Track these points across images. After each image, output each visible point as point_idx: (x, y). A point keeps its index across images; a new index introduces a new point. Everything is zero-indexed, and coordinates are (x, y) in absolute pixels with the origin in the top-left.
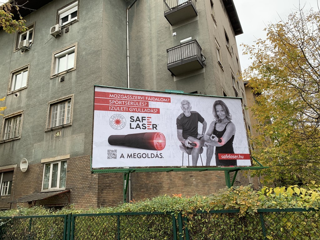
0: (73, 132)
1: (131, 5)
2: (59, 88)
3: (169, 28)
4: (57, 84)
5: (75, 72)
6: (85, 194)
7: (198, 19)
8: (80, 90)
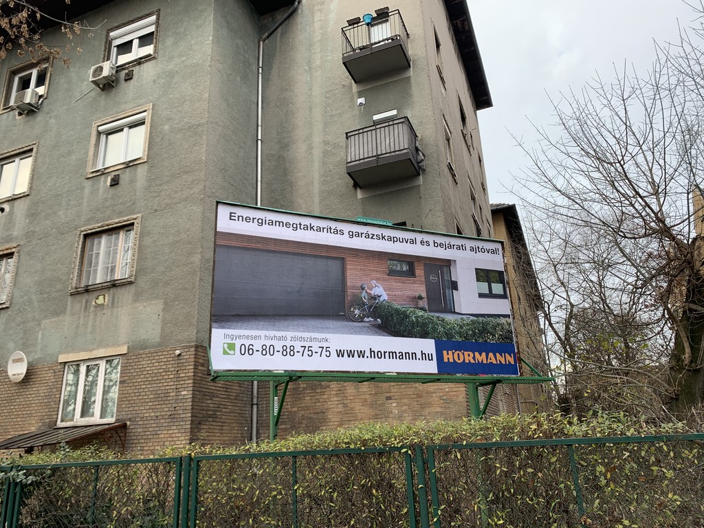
0: (137, 297)
1: (269, 32)
2: (106, 200)
3: (351, 88)
4: (101, 191)
5: (146, 167)
6: (160, 432)
7: (411, 74)
8: (155, 207)
